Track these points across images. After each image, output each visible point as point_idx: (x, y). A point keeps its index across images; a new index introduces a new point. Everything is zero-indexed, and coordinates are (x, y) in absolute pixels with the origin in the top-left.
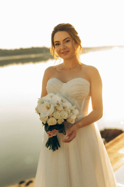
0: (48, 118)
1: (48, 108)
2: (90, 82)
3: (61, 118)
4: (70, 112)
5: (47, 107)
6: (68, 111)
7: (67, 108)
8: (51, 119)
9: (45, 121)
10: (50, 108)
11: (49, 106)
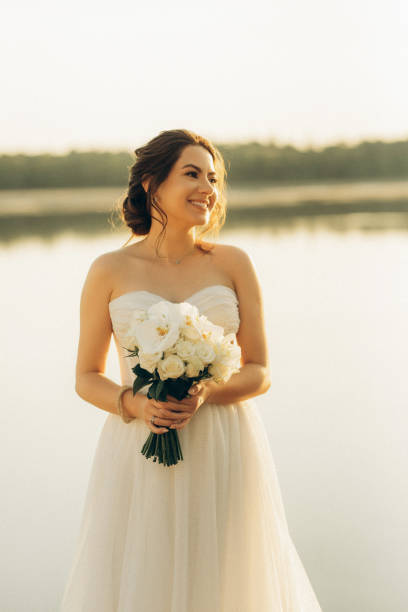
0: (160, 356)
1: (162, 333)
2: (236, 291)
3: (196, 359)
5: (159, 329)
8: (170, 359)
9: (151, 366)
10: (167, 332)
11: (164, 328)
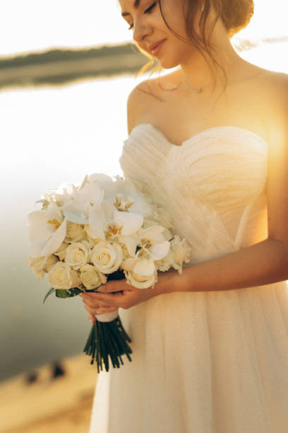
6: (123, 246)
7: (124, 231)
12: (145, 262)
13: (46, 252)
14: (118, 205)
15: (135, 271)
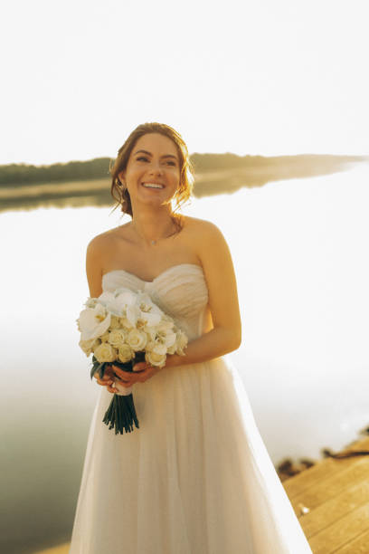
3: (125, 346)
4: (153, 337)
5: (98, 317)
6: (148, 334)
7: (148, 324)
10: (104, 319)
11: (102, 315)
12: (161, 346)
13: (95, 336)
14: (142, 308)
15: (154, 350)
